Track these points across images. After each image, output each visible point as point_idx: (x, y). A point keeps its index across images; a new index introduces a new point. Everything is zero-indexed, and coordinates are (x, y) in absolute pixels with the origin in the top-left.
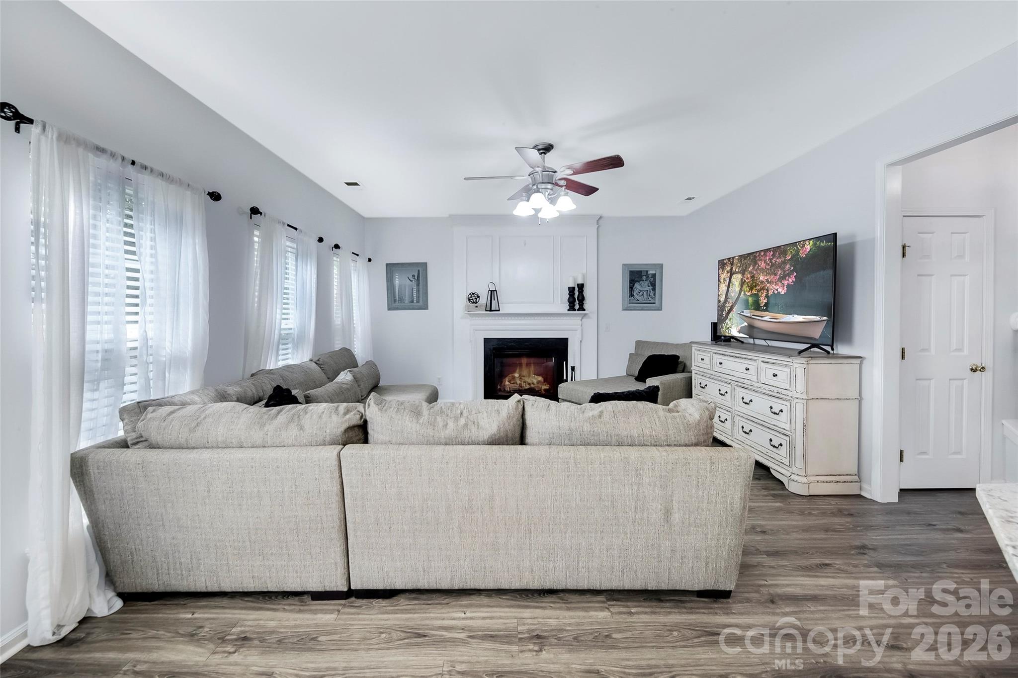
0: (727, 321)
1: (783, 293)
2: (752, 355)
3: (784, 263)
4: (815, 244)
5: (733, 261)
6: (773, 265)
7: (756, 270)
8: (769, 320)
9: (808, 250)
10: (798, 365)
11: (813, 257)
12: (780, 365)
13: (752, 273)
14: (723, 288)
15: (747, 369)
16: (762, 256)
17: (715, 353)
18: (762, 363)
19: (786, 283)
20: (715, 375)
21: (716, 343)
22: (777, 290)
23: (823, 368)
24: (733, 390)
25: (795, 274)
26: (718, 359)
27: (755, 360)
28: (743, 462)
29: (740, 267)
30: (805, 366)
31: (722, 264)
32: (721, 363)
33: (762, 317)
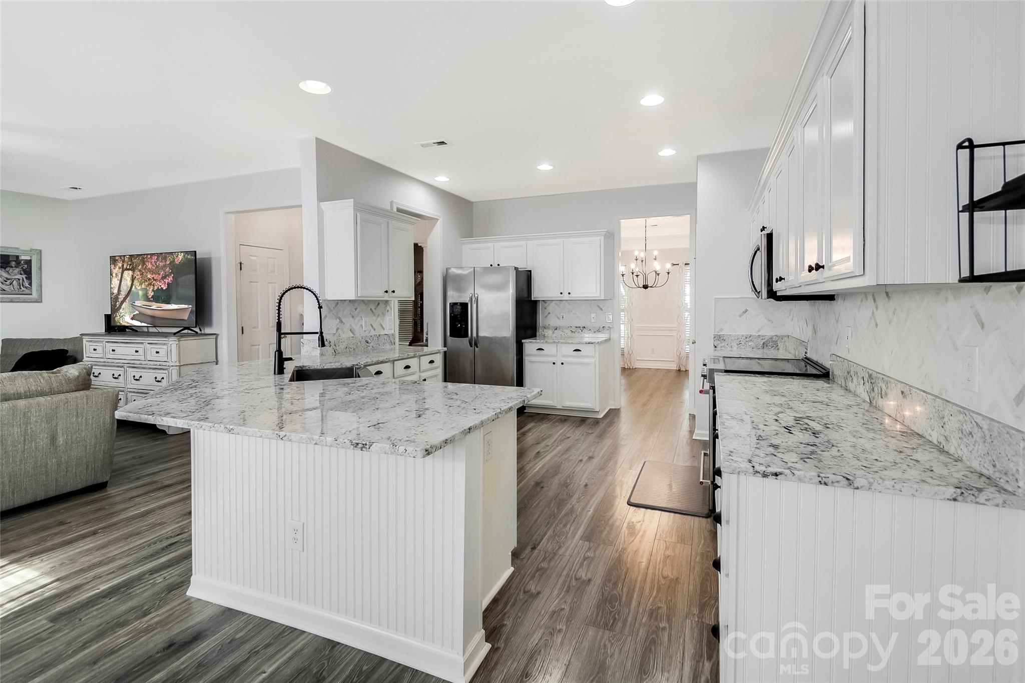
0: (121, 310)
1: (164, 289)
2: (139, 339)
3: (165, 266)
4: (184, 256)
5: (124, 259)
6: (157, 267)
7: (145, 269)
8: (156, 308)
9: (180, 259)
10: (172, 342)
11: (183, 264)
12: (160, 344)
13: (141, 271)
14: (116, 282)
15: (137, 351)
16: (149, 258)
17: (108, 342)
18: (148, 345)
19: (167, 281)
20: (108, 362)
21: (109, 333)
22: (160, 286)
23: (191, 344)
24: (125, 371)
25: (172, 275)
26: (110, 346)
27: (142, 343)
28: (111, 394)
29: (130, 265)
30: (177, 343)
31: (113, 260)
32: (113, 350)
33: (150, 306)
